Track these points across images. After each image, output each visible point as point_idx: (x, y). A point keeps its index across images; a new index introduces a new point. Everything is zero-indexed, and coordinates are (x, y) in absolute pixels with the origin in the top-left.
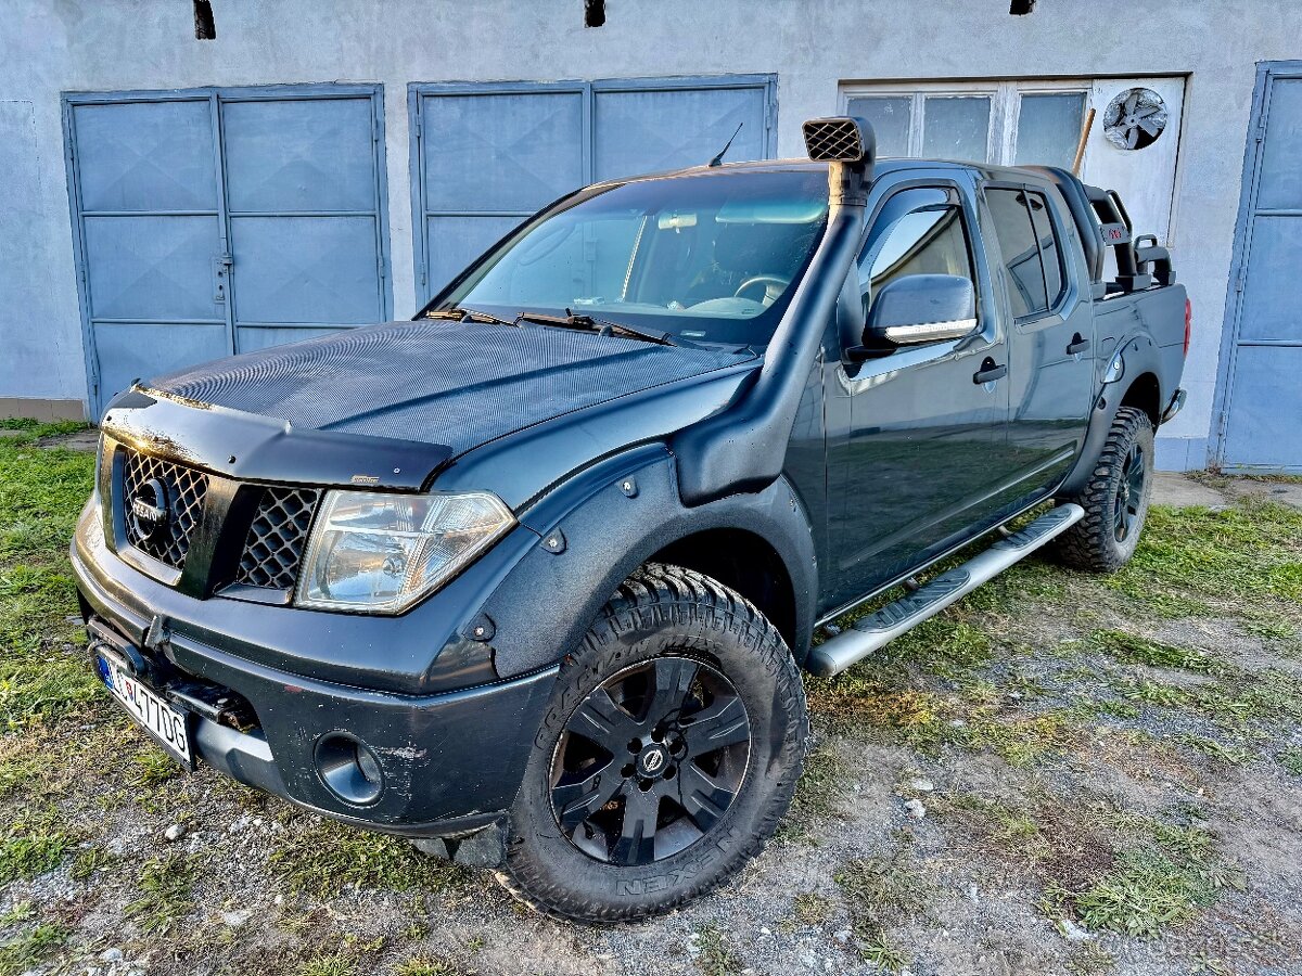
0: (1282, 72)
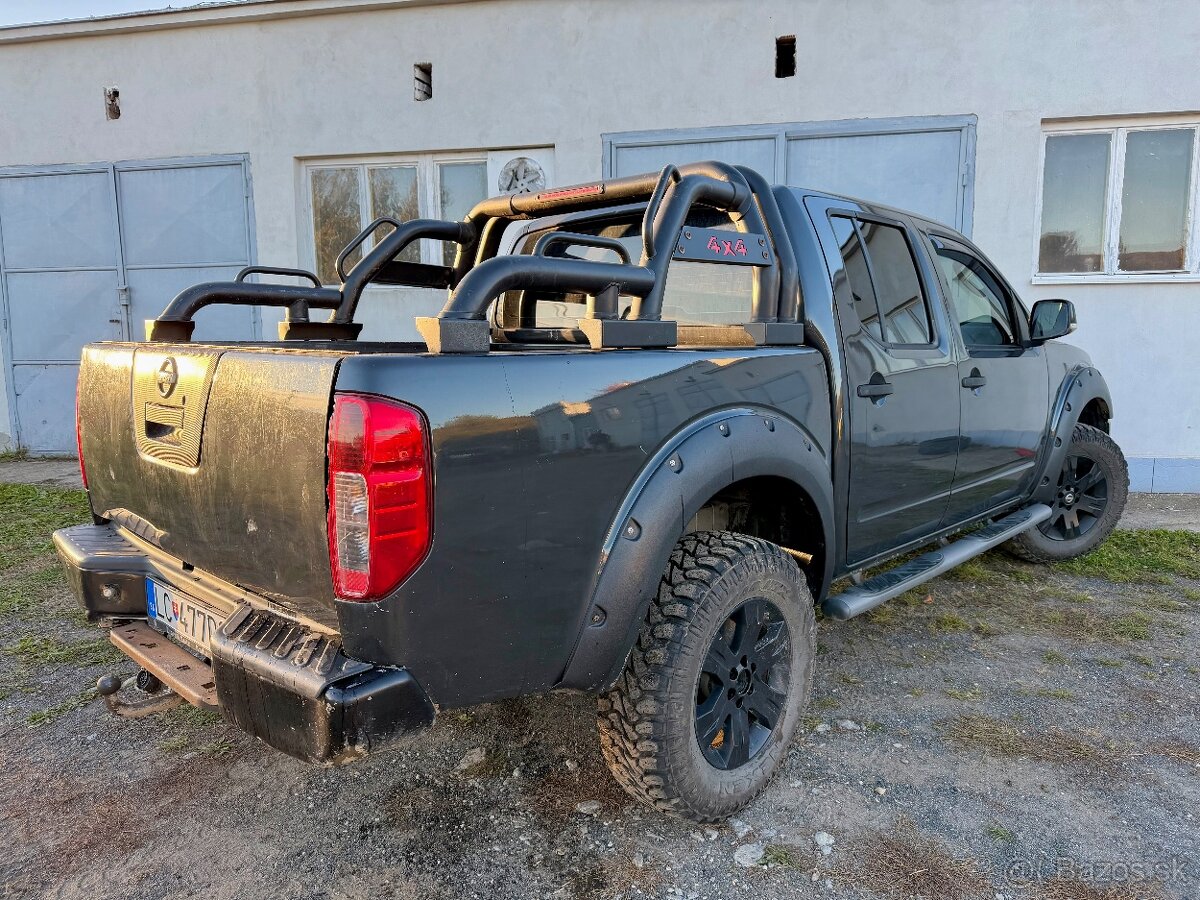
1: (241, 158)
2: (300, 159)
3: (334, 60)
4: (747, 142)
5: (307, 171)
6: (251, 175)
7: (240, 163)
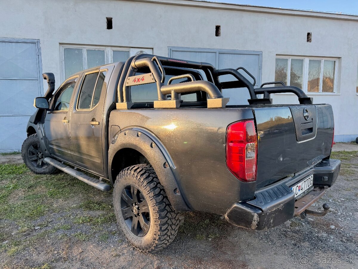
0: (174, 49)
1: (36, 41)
2: (60, 44)
3: (75, 11)
4: (209, 53)
5: (62, 48)
6: (40, 48)
7: (35, 43)
